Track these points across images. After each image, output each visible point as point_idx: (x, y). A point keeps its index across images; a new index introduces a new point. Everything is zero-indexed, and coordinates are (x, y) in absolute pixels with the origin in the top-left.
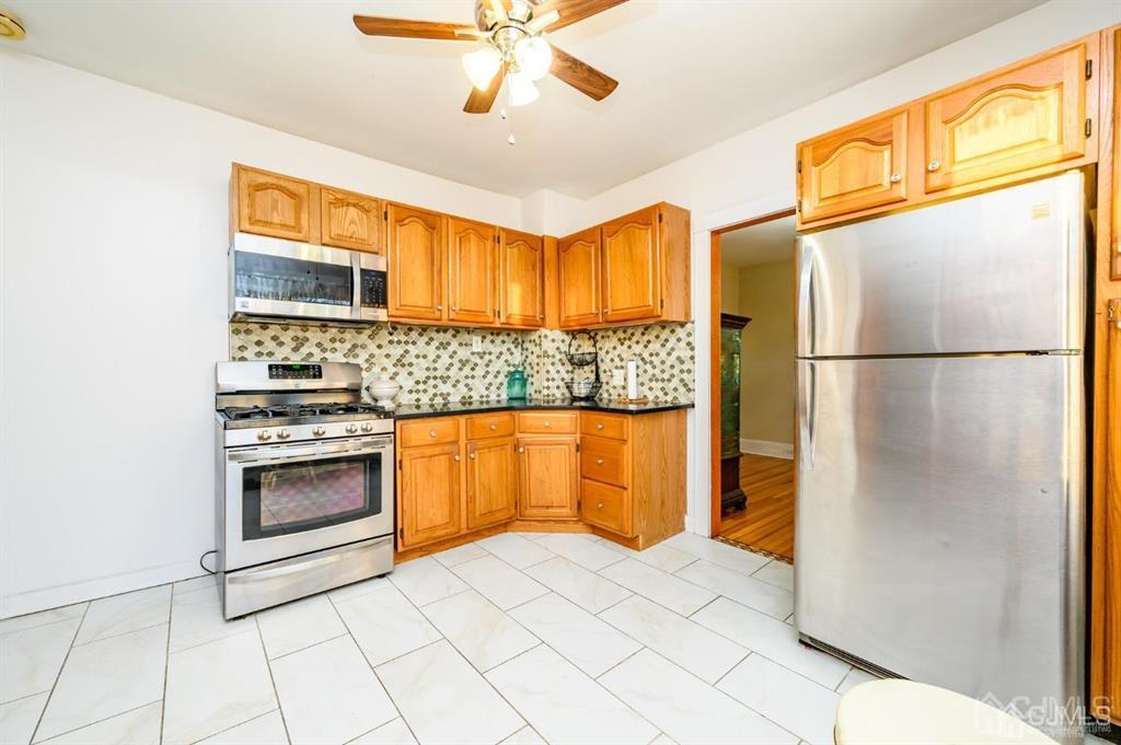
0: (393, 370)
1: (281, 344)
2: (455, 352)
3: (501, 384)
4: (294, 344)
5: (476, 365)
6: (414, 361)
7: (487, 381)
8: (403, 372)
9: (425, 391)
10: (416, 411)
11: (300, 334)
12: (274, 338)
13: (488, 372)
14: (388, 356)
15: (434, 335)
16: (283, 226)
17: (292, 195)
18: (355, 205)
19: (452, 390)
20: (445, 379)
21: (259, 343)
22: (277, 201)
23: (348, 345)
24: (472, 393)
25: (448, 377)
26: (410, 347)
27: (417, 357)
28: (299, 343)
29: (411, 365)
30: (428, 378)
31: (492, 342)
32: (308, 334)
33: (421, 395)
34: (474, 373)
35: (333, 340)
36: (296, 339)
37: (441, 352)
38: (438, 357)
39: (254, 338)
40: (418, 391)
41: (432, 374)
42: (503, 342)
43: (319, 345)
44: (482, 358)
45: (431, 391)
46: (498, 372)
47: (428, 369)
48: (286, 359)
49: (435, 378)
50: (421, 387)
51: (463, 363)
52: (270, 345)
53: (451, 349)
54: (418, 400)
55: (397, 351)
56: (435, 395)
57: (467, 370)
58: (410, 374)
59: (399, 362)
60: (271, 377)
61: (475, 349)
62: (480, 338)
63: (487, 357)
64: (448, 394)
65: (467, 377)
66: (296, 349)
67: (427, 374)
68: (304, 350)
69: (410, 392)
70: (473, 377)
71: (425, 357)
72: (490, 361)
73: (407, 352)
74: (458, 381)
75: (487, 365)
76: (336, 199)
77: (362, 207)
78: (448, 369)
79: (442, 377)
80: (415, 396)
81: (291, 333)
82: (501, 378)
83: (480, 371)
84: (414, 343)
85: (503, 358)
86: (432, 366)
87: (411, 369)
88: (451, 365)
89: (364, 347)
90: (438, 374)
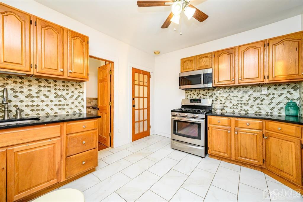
0: (224, 101)
1: (194, 95)
2: (251, 94)
3: (282, 108)
4: (197, 95)
5: (264, 99)
6: (232, 98)
7: (271, 106)
8: (228, 102)
9: (237, 108)
10: (232, 115)
11: (199, 92)
12: (193, 93)
13: (272, 102)
14: (222, 97)
15: (241, 89)
16: (189, 68)
17: (190, 61)
18: (205, 57)
19: (250, 109)
20: (246, 105)
21: (190, 95)
22: (187, 63)
23: (210, 94)
24: (261, 111)
25: (248, 104)
26: (231, 94)
27: (234, 96)
28: (198, 94)
29: (231, 99)
30: (238, 104)
31: (275, 89)
32: (200, 92)
33: (235, 110)
34: (262, 103)
35: (206, 93)
36: (197, 93)
37: (244, 95)
38: (243, 96)
39: (189, 94)
40: (233, 108)
41: (240, 102)
42: (284, 88)
43: (203, 94)
44: (267, 96)
45: (239, 109)
46: (280, 103)
47: (238, 101)
48: (196, 98)
49: (241, 104)
50: (235, 107)
51: (256, 99)
52: (192, 95)
53: (249, 93)
54: (234, 111)
55: (225, 95)
56: (241, 110)
57: (258, 101)
58: (231, 102)
59: (227, 99)
60: (190, 102)
61: (263, 93)
62: (266, 88)
63: (271, 96)
64: (248, 110)
65: (258, 104)
66: (197, 96)
67: (238, 102)
68: (199, 96)
69: (231, 108)
70: (262, 104)
71: (237, 96)
72: (274, 98)
73: (229, 95)
74: (253, 106)
75: (271, 99)
76: (200, 57)
77: (207, 56)
78: (247, 101)
79: (244, 104)
80: (232, 110)
81: (197, 92)
82: (282, 105)
83: (267, 102)
84: (232, 92)
85: (283, 96)
86: (240, 100)
87: (231, 101)
88: (249, 99)
89: (215, 94)
90: (243, 103)
